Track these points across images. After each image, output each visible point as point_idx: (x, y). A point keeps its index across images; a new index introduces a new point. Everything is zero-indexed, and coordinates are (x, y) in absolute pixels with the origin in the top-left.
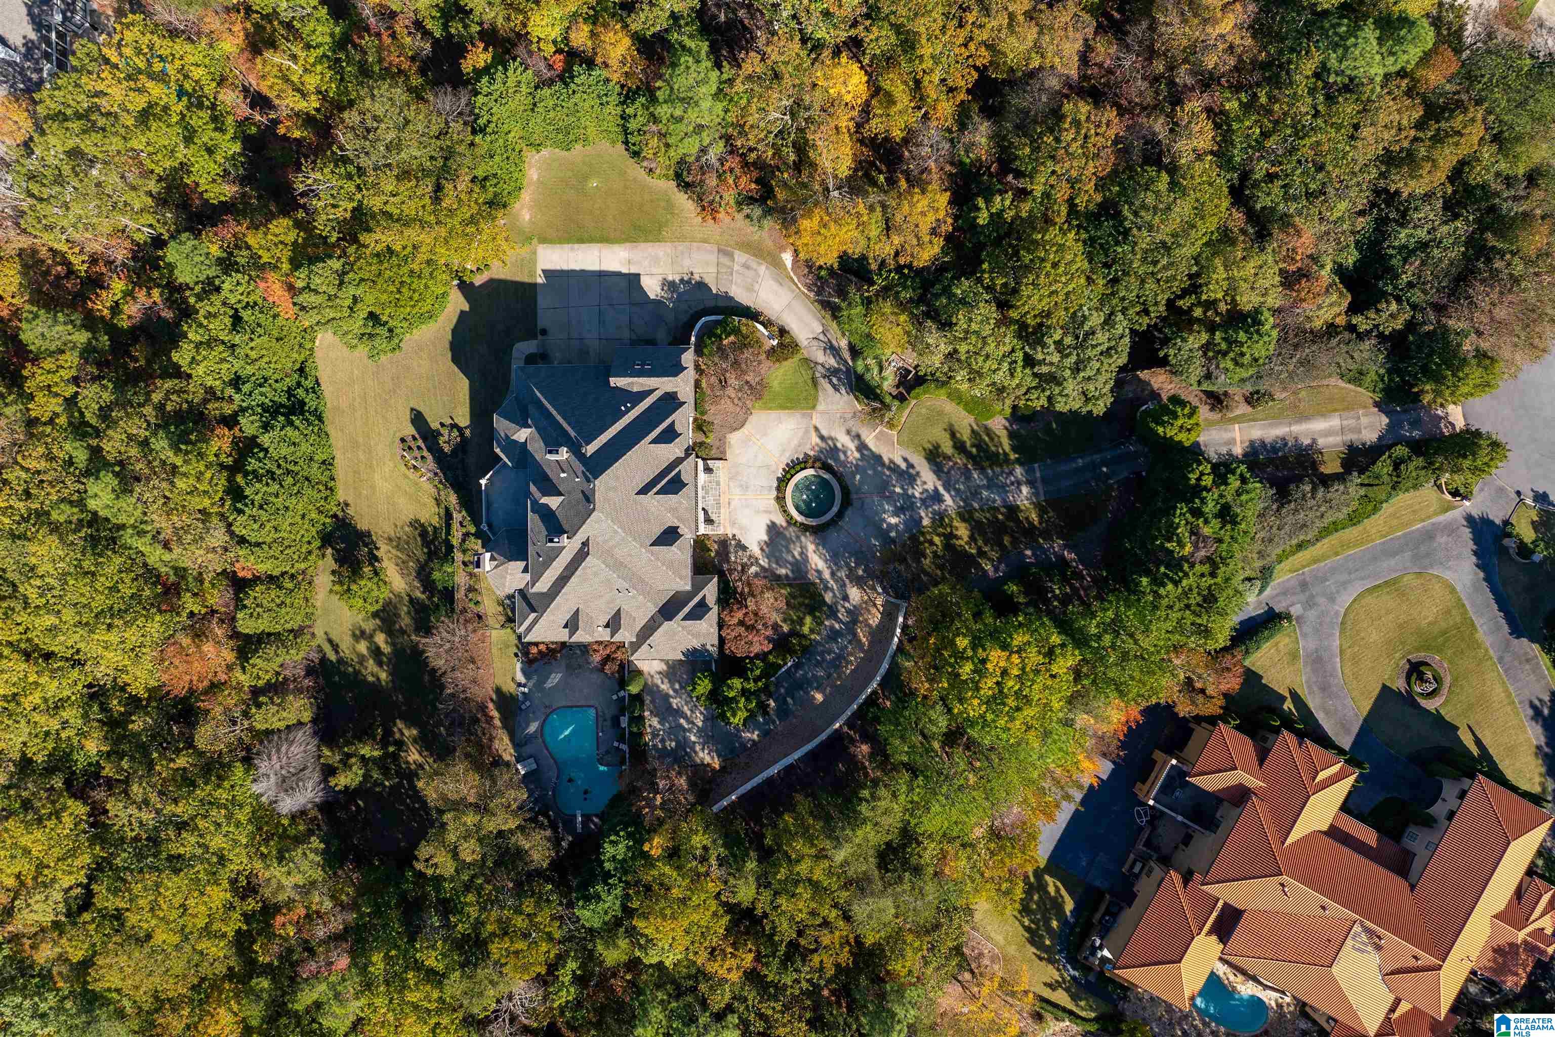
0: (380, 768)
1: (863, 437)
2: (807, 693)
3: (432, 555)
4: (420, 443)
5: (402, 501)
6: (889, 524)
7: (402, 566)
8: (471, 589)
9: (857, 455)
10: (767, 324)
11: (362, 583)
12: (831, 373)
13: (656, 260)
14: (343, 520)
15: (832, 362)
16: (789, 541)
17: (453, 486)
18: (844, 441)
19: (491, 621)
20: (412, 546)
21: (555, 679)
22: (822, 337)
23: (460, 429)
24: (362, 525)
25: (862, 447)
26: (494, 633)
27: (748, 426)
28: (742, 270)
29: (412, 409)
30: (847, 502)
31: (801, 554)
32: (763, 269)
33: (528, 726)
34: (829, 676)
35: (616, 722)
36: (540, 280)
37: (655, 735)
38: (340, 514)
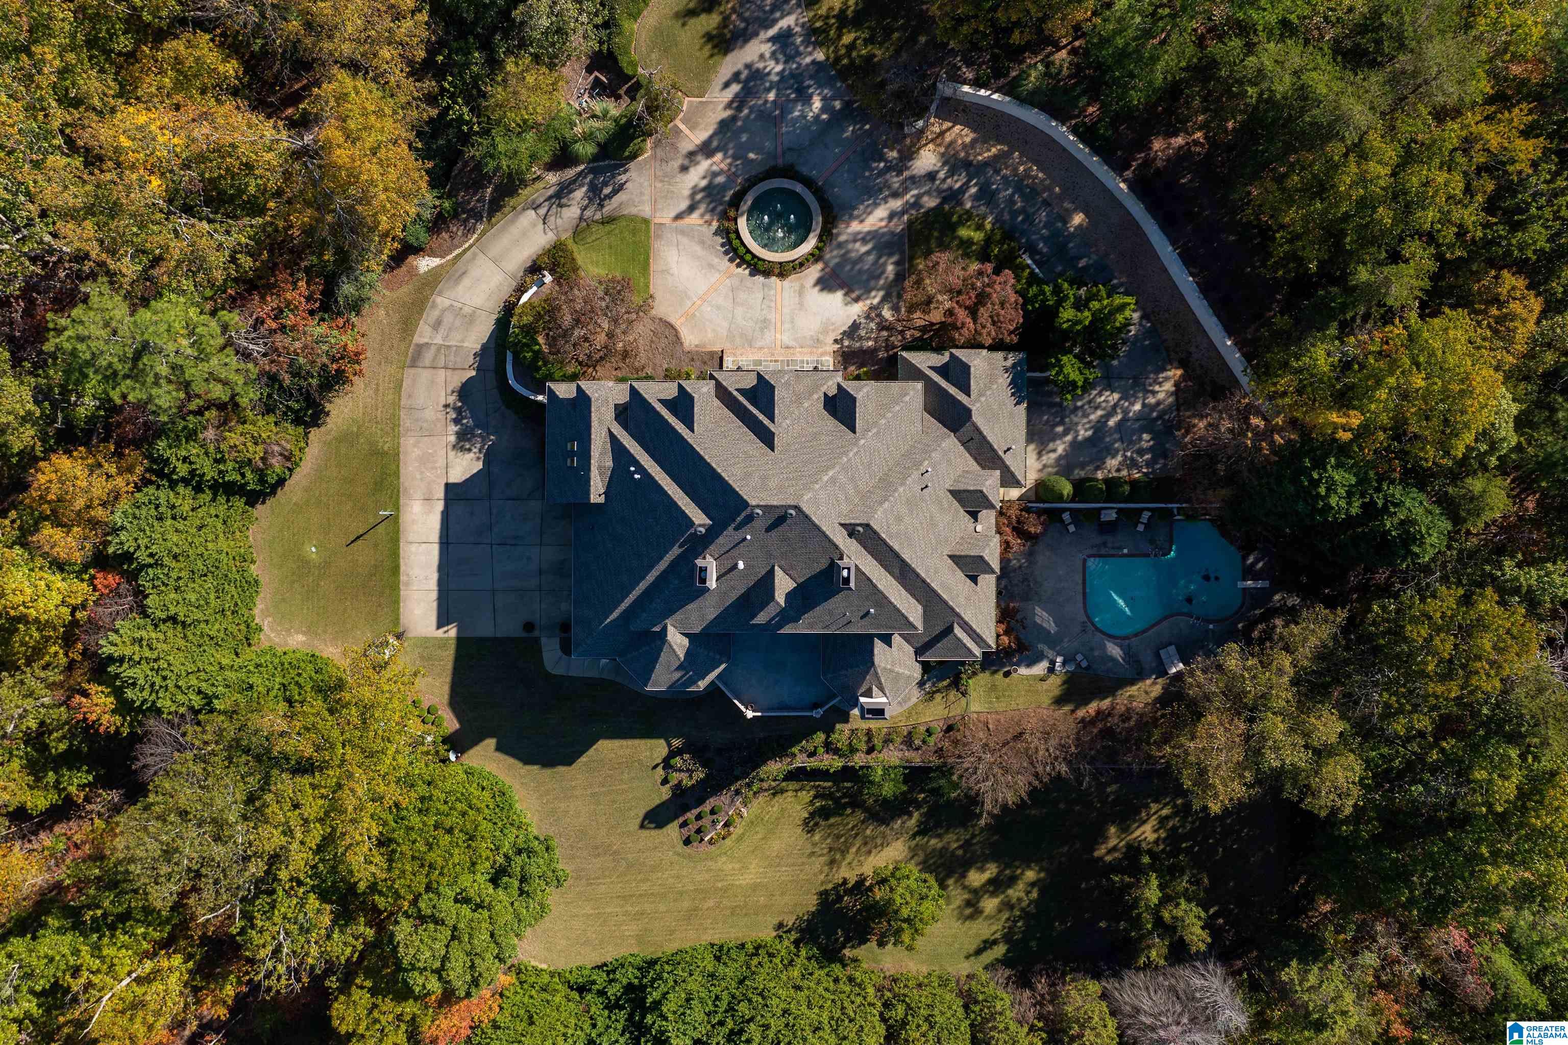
0: (1173, 878)
1: (691, 147)
2: (1072, 235)
3: (856, 803)
4: (691, 815)
5: (776, 846)
6: (823, 110)
7: (870, 846)
8: (908, 741)
9: (719, 156)
10: (521, 290)
11: (898, 900)
12: (596, 196)
13: (425, 460)
14: (802, 931)
15: (579, 194)
16: (845, 258)
17: (757, 766)
18: (696, 176)
19: (956, 711)
20: (841, 830)
21: (1043, 618)
22: (542, 211)
23: (672, 754)
24: (811, 903)
25: (706, 149)
26: (975, 707)
27: (672, 320)
28: (442, 331)
29: (642, 826)
30: (789, 172)
31: (864, 241)
32: (441, 302)
33: (1113, 659)
34: (1046, 203)
35: (1108, 528)
36: (452, 632)
37: (1132, 464)
38: (794, 936)
